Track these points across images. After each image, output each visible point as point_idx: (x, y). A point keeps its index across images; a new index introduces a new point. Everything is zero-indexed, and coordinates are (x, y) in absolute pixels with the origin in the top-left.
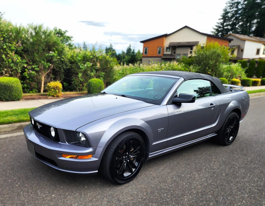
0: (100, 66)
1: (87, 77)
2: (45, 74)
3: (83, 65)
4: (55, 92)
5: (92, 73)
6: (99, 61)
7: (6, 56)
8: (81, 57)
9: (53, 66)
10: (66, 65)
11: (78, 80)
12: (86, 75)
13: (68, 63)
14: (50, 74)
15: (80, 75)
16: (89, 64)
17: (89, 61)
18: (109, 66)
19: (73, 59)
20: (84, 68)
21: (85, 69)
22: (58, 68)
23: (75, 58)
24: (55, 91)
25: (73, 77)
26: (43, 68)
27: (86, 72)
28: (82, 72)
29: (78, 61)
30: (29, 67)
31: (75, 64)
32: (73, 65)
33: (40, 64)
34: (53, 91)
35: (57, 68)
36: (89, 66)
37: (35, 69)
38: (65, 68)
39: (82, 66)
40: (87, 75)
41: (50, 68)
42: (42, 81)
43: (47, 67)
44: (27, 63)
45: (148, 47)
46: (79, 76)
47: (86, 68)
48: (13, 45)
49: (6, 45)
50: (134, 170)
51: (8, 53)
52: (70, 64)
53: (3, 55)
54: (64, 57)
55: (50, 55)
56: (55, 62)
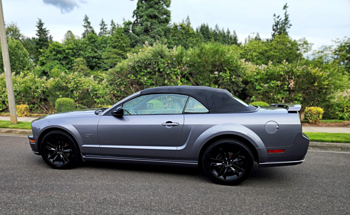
0: (294, 85)
16: (273, 83)
20: (264, 89)
27: (268, 94)
29: (255, 80)
31: (250, 84)
48: (176, 69)
49: (170, 70)
50: (66, 162)
51: (171, 78)
52: (243, 85)
53: (166, 80)
54: (236, 77)
55: (215, 76)
56: (222, 83)
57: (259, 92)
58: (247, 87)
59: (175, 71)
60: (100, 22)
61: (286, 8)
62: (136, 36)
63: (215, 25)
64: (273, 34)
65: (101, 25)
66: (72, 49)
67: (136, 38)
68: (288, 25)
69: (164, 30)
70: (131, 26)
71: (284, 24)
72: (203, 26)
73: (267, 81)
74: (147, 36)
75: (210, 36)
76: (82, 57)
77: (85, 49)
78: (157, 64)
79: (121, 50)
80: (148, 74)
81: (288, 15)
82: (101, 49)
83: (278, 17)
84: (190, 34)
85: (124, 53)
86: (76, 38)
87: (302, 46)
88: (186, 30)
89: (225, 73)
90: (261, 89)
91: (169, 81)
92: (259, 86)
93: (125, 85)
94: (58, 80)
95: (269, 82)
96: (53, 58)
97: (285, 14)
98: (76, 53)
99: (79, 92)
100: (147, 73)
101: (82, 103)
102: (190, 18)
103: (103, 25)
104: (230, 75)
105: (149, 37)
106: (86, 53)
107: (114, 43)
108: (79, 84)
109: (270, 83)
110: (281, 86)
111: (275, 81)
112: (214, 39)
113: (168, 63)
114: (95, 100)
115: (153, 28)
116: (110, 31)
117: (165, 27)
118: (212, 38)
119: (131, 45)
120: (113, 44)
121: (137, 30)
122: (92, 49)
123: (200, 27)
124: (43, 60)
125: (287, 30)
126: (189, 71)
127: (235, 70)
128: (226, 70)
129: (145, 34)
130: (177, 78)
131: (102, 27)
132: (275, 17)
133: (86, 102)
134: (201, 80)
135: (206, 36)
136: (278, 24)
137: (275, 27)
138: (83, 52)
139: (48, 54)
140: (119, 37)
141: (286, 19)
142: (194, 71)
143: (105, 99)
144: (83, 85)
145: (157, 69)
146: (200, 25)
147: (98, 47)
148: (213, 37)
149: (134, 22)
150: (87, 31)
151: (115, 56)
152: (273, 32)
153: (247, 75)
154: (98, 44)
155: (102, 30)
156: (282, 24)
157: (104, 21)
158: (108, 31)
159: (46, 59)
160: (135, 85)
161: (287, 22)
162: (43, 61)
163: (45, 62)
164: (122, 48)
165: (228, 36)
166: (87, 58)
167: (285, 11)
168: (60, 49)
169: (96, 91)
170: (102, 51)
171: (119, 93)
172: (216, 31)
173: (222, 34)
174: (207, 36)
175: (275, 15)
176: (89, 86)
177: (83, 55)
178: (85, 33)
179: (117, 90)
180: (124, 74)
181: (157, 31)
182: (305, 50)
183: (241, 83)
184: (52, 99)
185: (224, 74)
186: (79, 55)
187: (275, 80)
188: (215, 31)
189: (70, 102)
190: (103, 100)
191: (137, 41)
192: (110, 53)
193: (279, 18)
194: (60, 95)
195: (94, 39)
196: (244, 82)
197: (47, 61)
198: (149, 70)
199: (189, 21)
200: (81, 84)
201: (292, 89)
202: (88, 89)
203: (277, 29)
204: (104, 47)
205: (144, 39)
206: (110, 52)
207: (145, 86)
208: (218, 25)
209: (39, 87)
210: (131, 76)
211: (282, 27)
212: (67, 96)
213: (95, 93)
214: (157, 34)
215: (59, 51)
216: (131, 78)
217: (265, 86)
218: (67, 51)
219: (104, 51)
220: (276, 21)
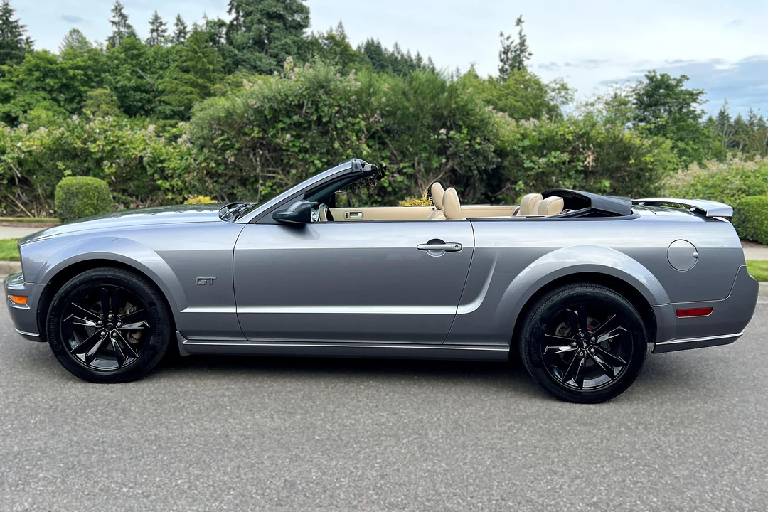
0: (595, 161)
2: (431, 183)
3: (537, 159)
6: (593, 149)
7: (343, 144)
9: (452, 164)
10: (485, 158)
13: (492, 156)
14: (443, 182)
15: (520, 185)
16: (557, 157)
18: (632, 162)
20: (538, 168)
21: (540, 170)
22: (463, 167)
23: (515, 143)
25: (504, 190)
26: (422, 169)
29: (522, 149)
30: (392, 166)
31: (512, 157)
32: (507, 159)
33: (416, 160)
35: (461, 169)
36: (556, 161)
37: (406, 171)
38: (483, 168)
39: (532, 162)
41: (442, 168)
44: (389, 158)
46: (517, 189)
47: (545, 166)
48: (358, 120)
49: (344, 121)
50: (129, 360)
51: (347, 137)
52: (497, 158)
53: (336, 142)
54: (483, 142)
55: (440, 137)
56: (455, 153)
57: (529, 173)
58: (506, 163)
59: (353, 125)
60: (151, 18)
61: (520, 23)
62: (236, 52)
63: (394, 43)
64: (500, 67)
65: (153, 23)
66: (82, 68)
67: (236, 55)
68: (527, 54)
69: (296, 44)
70: (224, 30)
71: (518, 52)
72: (370, 42)
73: (543, 153)
74: (260, 53)
75: (385, 64)
76: (108, 88)
77: (115, 70)
78: (314, 107)
79: (200, 77)
80: (293, 126)
81: (524, 36)
82: (153, 73)
83: (508, 38)
84: (350, 55)
85: (209, 85)
86: (94, 45)
87: (557, 91)
88: (342, 47)
89: (460, 132)
90: (534, 168)
91: (343, 145)
92: (528, 161)
93: (236, 149)
94: (63, 134)
95: (546, 154)
96: (33, 85)
97: (520, 33)
98: (93, 76)
99: (119, 164)
100: (290, 124)
101: (124, 191)
102: (344, 24)
103: (158, 25)
104: (469, 137)
105: (263, 55)
106: (119, 78)
107: (185, 61)
108: (117, 146)
109: (549, 156)
110: (569, 162)
111: (558, 153)
112: (393, 69)
113: (339, 106)
114: (159, 182)
115: (273, 36)
116: (173, 37)
117: (299, 37)
118: (388, 66)
119: (223, 67)
120: (185, 64)
121: (238, 41)
122: (133, 72)
123: (365, 43)
124: (6, 89)
125: (526, 62)
126: (385, 126)
127: (478, 128)
128: (460, 127)
129: (257, 47)
130: (359, 139)
131: (155, 28)
132: (502, 38)
133: (137, 187)
134: (411, 146)
135: (377, 63)
136: (508, 51)
137: (503, 56)
138: (110, 75)
139: (20, 76)
140: (198, 50)
141: (522, 43)
142: (396, 126)
143: (184, 182)
144: (128, 146)
145: (315, 118)
146: (365, 41)
147: (148, 67)
148: (390, 65)
149: (232, 22)
150: (119, 33)
151: (189, 89)
152: (501, 64)
153: (502, 139)
154: (147, 61)
155: (155, 34)
156: (515, 51)
157: (159, 15)
158: (169, 36)
159: (15, 88)
160: (261, 149)
161: (523, 48)
162: (6, 92)
163: (12, 94)
164: (203, 73)
165: (419, 66)
166: (120, 90)
167: (518, 28)
168: (54, 67)
169: (162, 162)
170: (156, 76)
171: (222, 167)
172: (396, 54)
173: (406, 60)
174: (379, 63)
175: (502, 35)
176: (145, 149)
177: (110, 84)
178: (114, 36)
179: (216, 161)
180: (236, 126)
181: (282, 45)
182: (564, 100)
183: (492, 154)
184: (43, 180)
185: (458, 134)
186: (101, 83)
187: (557, 149)
188: (393, 54)
189: (96, 188)
190: (180, 183)
191: (237, 60)
192: (176, 82)
193: (510, 40)
194: (65, 169)
195: (139, 50)
196: (498, 152)
197: (17, 91)
198: (296, 118)
199: (343, 31)
200: (123, 144)
201: (590, 169)
202: (141, 158)
203: (508, 58)
204: (161, 68)
205: (255, 57)
206: (176, 79)
207: (285, 153)
208: (398, 44)
209: (8, 150)
210: (252, 129)
211: (515, 56)
212: (86, 172)
213: (160, 165)
214: (282, 49)
215: (51, 70)
216: (253, 135)
217: (541, 161)
218: (71, 72)
219: (161, 77)
220: (505, 46)
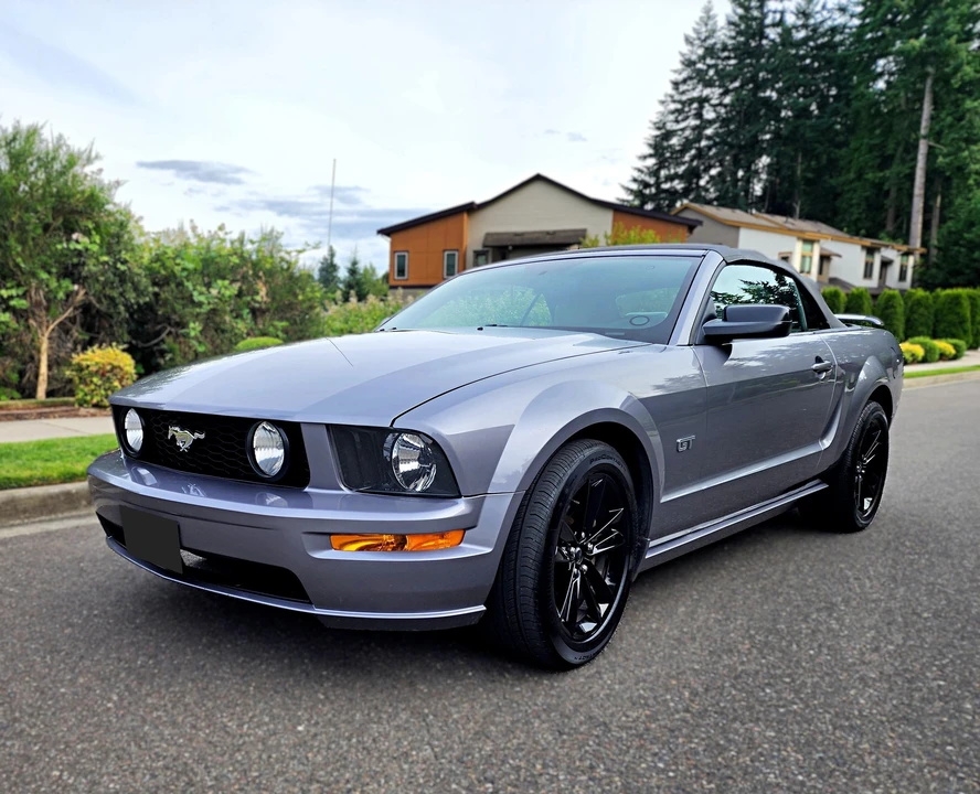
0: (267, 294)
1: (222, 336)
2: (51, 327)
3: (204, 289)
4: (105, 390)
5: (239, 321)
6: (263, 279)
8: (193, 261)
9: (86, 293)
10: (136, 288)
11: (187, 349)
12: (216, 330)
13: (145, 282)
14: (70, 325)
15: (195, 328)
16: (226, 288)
17: (224, 278)
18: (300, 297)
19: (163, 265)
20: (209, 303)
21: (211, 306)
22: (103, 300)
23: (169, 263)
24: (107, 385)
25: (164, 335)
26: (44, 303)
27: (218, 319)
28: (200, 317)
29: (185, 274)
31: (173, 286)
32: (166, 288)
33: (34, 285)
34: (100, 386)
35: (99, 301)
36: (228, 293)
37: (12, 303)
38: (133, 301)
39: (201, 293)
40: (220, 330)
41: (70, 299)
42: (39, 351)
43: (61, 295)
45: (407, 251)
46: (193, 334)
47: (216, 300)
52: (152, 286)
54: (129, 260)
55: (71, 247)
56: (92, 276)
57: (200, 310)
90: (204, 303)
92: (196, 293)
95: (209, 283)
104: (105, 250)
110: (239, 296)
111: (227, 282)
187: (222, 277)
201: (263, 306)
217: (210, 293)
